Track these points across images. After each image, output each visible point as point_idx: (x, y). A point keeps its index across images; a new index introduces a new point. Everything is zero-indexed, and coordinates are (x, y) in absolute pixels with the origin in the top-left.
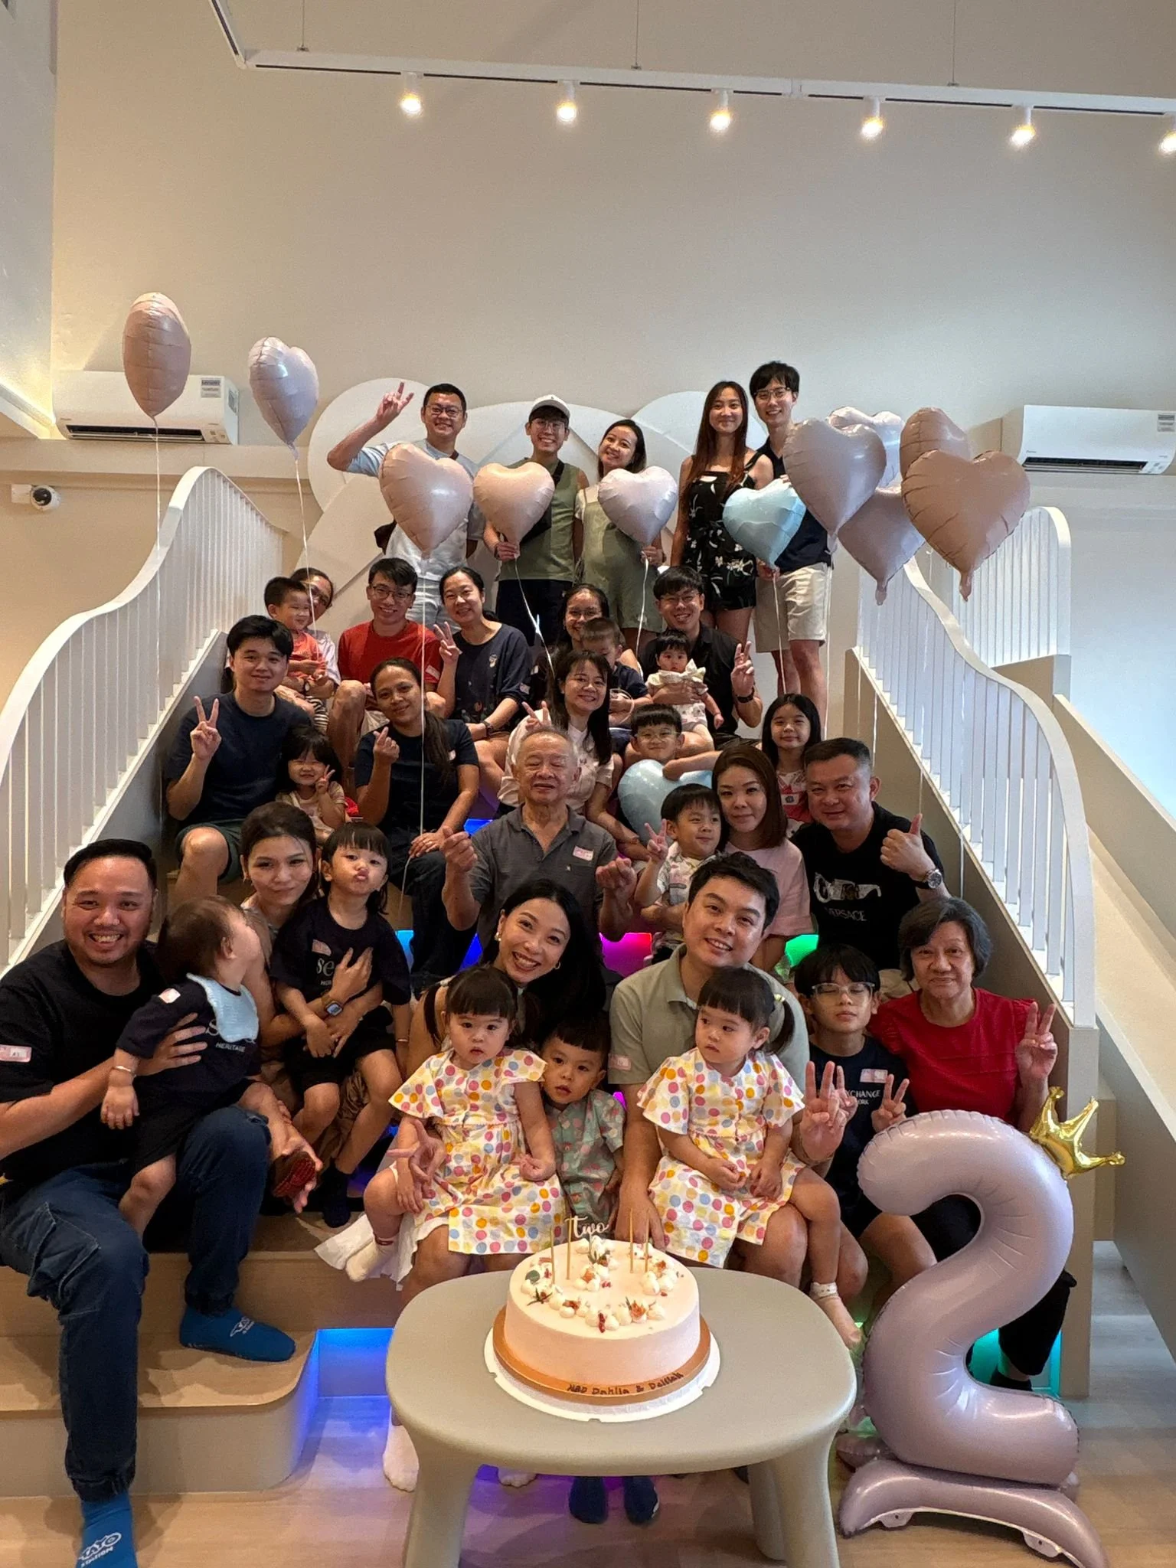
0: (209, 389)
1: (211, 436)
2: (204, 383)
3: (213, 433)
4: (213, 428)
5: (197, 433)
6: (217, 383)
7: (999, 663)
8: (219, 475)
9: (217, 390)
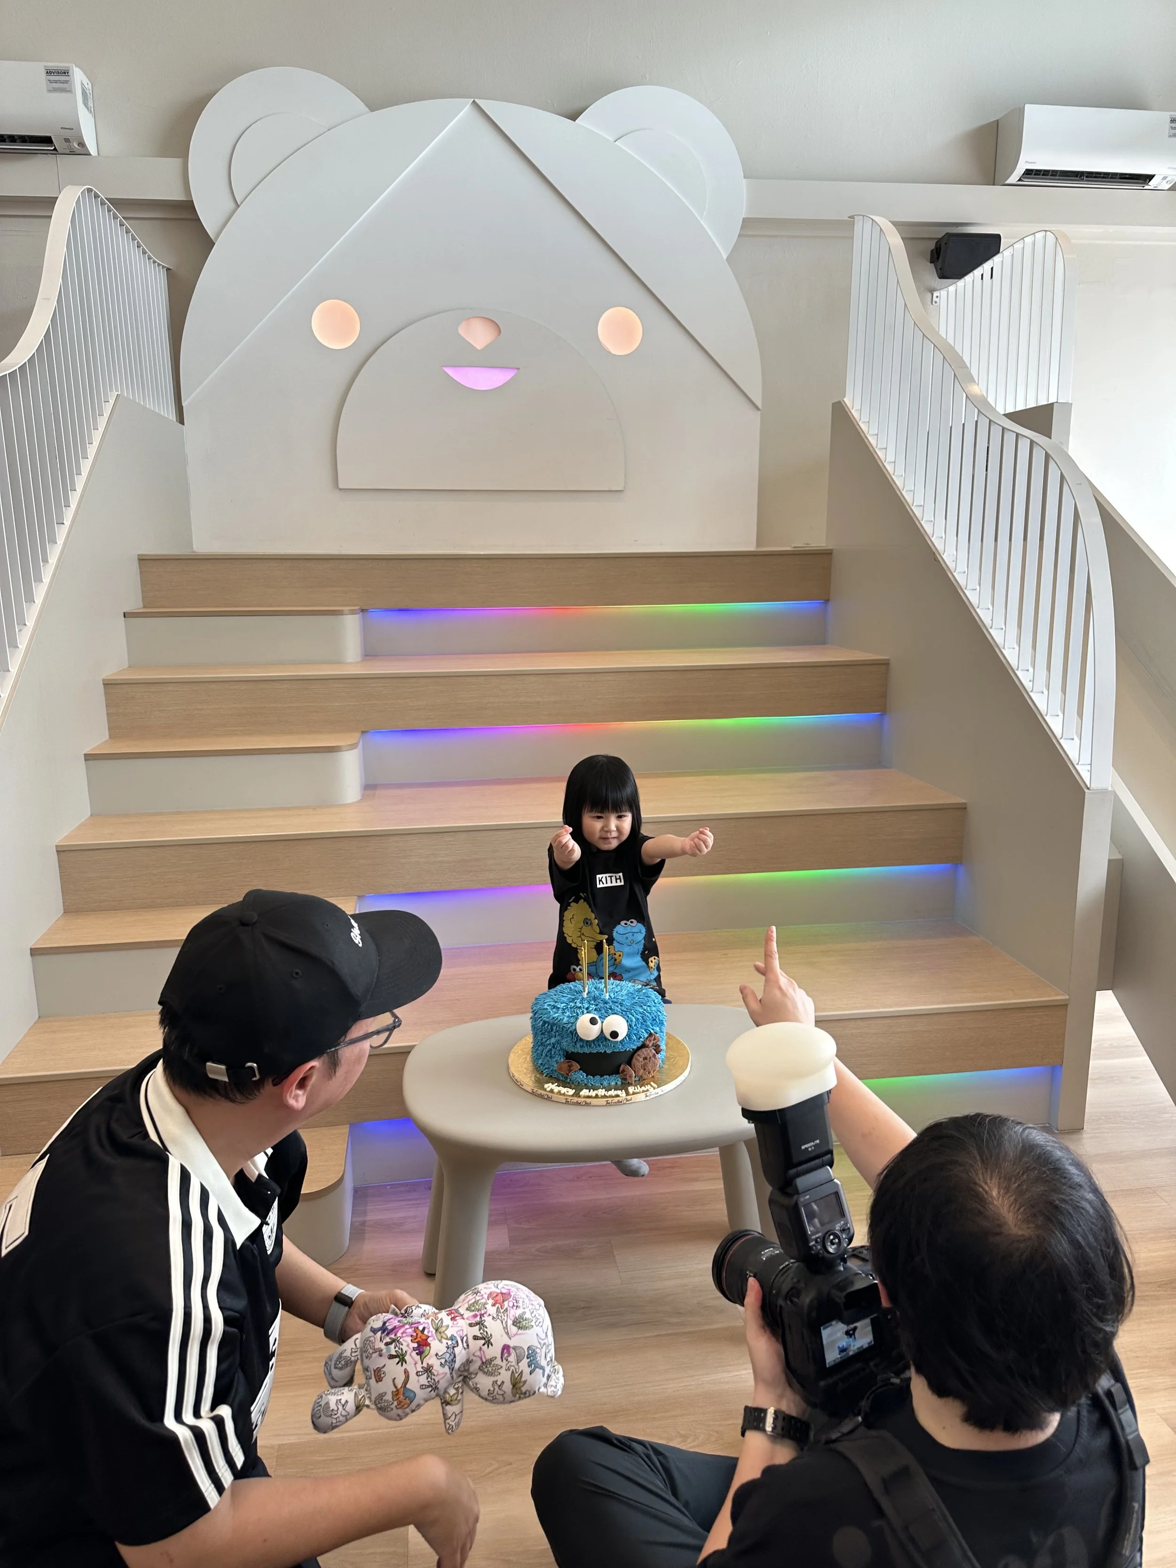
0: (56, 82)
1: (66, 144)
2: (49, 72)
3: (67, 140)
4: (67, 134)
5: (47, 140)
6: (65, 73)
7: (1010, 410)
8: (96, 196)
9: (66, 82)
